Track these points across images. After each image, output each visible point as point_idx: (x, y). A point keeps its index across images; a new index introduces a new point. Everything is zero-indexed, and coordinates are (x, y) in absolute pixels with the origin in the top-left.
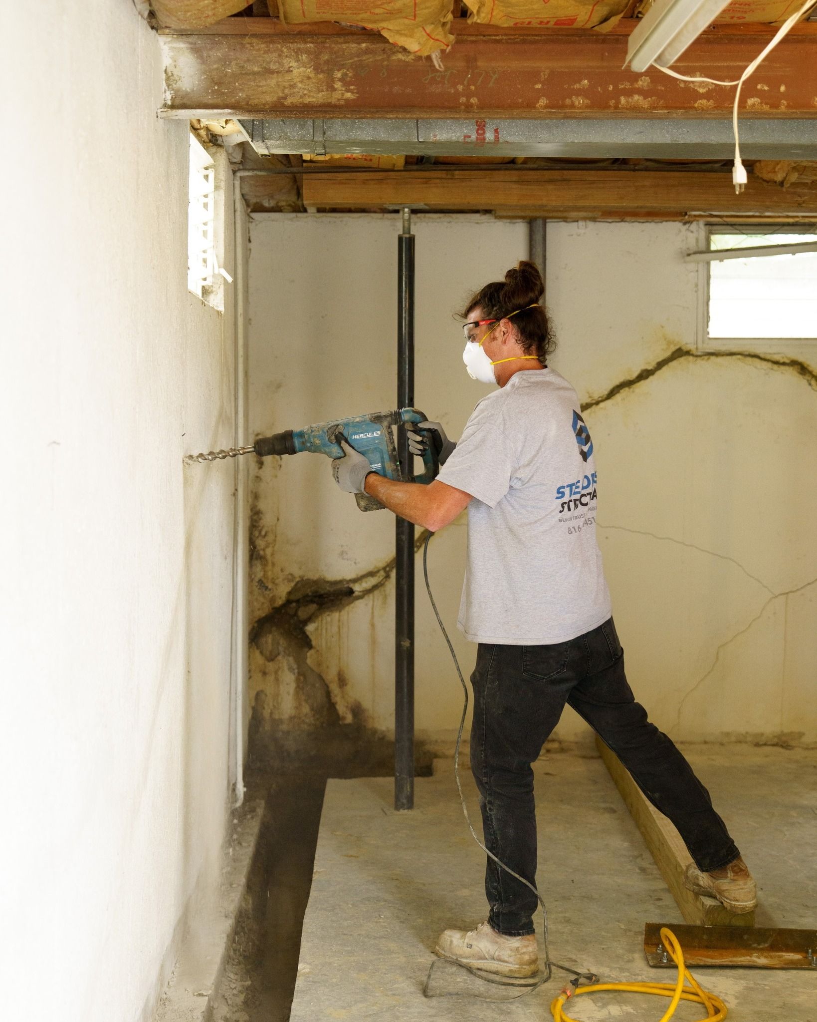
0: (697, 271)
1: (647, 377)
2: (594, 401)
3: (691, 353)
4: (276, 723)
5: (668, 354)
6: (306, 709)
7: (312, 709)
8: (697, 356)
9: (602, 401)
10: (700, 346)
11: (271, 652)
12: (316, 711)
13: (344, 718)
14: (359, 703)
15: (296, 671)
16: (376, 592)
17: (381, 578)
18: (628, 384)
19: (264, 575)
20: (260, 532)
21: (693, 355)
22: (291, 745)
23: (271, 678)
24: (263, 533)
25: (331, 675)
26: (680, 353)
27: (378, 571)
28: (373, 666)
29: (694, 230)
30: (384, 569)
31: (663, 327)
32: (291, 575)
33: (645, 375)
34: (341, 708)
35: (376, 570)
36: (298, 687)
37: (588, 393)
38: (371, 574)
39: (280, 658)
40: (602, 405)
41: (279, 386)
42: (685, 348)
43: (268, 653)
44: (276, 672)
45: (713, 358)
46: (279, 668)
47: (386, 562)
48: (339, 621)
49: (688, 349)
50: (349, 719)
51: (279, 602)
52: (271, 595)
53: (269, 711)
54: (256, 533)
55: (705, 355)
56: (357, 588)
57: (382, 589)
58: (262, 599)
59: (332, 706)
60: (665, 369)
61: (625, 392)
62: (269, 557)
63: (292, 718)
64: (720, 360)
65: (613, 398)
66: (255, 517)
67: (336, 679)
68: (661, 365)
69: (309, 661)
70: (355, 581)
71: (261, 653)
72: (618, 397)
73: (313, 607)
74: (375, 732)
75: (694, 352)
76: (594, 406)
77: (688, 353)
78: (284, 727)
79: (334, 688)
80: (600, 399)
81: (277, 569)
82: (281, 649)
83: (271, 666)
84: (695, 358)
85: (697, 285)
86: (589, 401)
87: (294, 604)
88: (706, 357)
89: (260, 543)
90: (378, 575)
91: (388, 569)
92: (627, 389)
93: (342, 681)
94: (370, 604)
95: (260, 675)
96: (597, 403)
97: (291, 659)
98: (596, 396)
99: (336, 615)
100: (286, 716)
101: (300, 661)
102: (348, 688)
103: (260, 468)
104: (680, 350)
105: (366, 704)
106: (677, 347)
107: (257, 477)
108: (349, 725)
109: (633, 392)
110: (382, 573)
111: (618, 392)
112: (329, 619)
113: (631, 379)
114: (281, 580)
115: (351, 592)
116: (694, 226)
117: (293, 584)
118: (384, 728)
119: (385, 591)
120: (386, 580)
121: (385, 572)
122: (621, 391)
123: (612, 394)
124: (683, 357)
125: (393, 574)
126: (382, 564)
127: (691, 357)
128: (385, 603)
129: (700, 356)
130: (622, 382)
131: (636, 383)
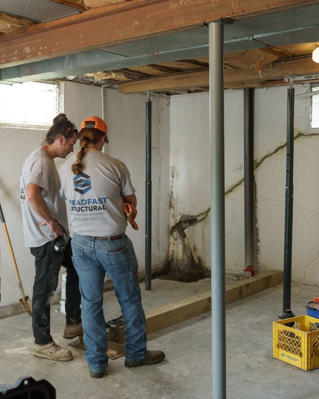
0: (306, 102)
4: (178, 260)
5: (296, 135)
6: (185, 257)
7: (187, 257)
8: (306, 136)
9: (273, 154)
10: (307, 131)
11: (176, 238)
12: (188, 258)
13: (196, 261)
14: (200, 257)
15: (182, 244)
16: (204, 220)
17: (205, 216)
18: (282, 147)
19: (174, 213)
20: (173, 198)
21: (305, 135)
22: (182, 268)
23: (176, 246)
24: (173, 199)
25: (192, 247)
26: (300, 135)
27: (204, 213)
28: (204, 245)
29: (305, 87)
30: (206, 212)
32: (181, 213)
34: (195, 258)
36: (183, 250)
37: (268, 151)
38: (202, 214)
39: (178, 240)
40: (273, 155)
41: (178, 152)
42: (302, 133)
43: (175, 238)
44: (177, 244)
45: (313, 136)
46: (178, 243)
48: (193, 229)
50: (197, 262)
51: (177, 222)
52: (176, 219)
53: (176, 257)
54: (172, 199)
55: (309, 135)
56: (198, 218)
58: (173, 220)
59: (193, 257)
60: (295, 141)
62: (175, 207)
63: (182, 259)
64: (315, 137)
65: (276, 153)
66: (172, 194)
67: (193, 248)
69: (185, 242)
70: (198, 216)
71: (173, 237)
72: (278, 152)
73: (188, 224)
74: (205, 267)
75: (305, 134)
77: (303, 135)
78: (180, 262)
79: (193, 251)
81: (177, 211)
82: (178, 237)
83: (176, 242)
85: (306, 108)
86: (268, 154)
87: (183, 223)
89: (173, 202)
92: (281, 149)
93: (195, 249)
94: (202, 224)
95: (173, 244)
96: (271, 155)
97: (181, 240)
98: (271, 152)
99: (192, 227)
100: (180, 259)
101: (183, 241)
102: (197, 251)
103: (173, 178)
104: (300, 133)
105: (202, 258)
107: (172, 181)
108: (197, 264)
109: (283, 150)
110: (205, 214)
112: (190, 228)
113: (283, 145)
114: (178, 215)
115: (196, 220)
116: (305, 85)
117: (181, 216)
118: (208, 266)
119: (206, 220)
121: (206, 214)
122: (279, 150)
123: (276, 151)
124: (301, 137)
125: (208, 214)
126: (205, 211)
127: (304, 136)
128: (206, 224)
129: (308, 136)
130: (280, 147)
131: (284, 147)
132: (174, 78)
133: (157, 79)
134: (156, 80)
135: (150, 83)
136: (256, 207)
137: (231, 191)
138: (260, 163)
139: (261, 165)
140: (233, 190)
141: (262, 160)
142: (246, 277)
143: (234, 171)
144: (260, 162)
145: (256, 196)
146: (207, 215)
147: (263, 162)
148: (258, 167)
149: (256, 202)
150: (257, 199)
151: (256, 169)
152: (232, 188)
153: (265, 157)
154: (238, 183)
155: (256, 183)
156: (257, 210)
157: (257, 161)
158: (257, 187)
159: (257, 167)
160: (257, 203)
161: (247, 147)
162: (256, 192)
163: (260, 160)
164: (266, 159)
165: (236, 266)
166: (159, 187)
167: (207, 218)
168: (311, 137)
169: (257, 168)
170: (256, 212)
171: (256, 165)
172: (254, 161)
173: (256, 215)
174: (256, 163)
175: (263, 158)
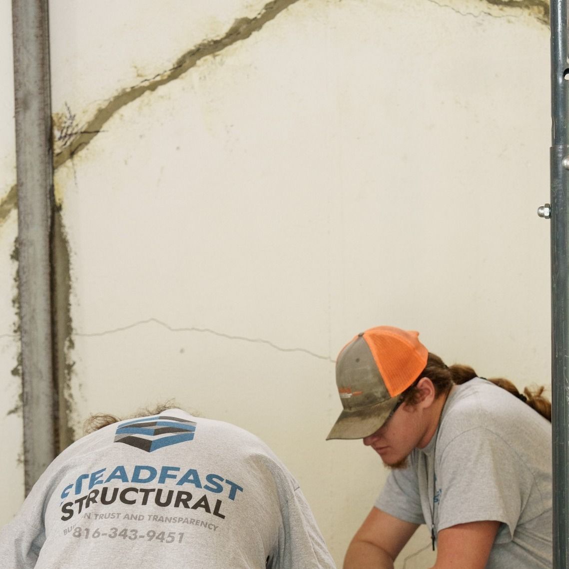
1: (247, 35)
2: (146, 84)
9: (163, 82)
18: (213, 47)
33: (243, 30)
37: (136, 67)
40: (161, 90)
61: (205, 63)
65: (183, 75)
72: (192, 75)
76: (147, 93)
80: (158, 78)
86: (137, 82)
92: (209, 58)
96: (153, 87)
98: (150, 75)
109: (222, 63)
111: (193, 64)
113: (218, 38)
122: (198, 62)
123: (179, 68)
130: (200, 45)
131: (225, 45)
136: (69, 367)
138: (91, 131)
139: (97, 142)
141: (104, 115)
144: (90, 124)
145: (68, 310)
147: (111, 126)
148: (82, 153)
149: (67, 343)
150: (74, 324)
151: (69, 163)
153: (117, 98)
155: (69, 238)
156: (74, 382)
157: (72, 118)
158: (73, 259)
159: (72, 154)
160: (72, 345)
161: (33, 38)
162: (69, 287)
163: (90, 116)
164: (128, 110)
169: (76, 158)
170: (71, 396)
171: (68, 143)
172: (55, 119)
173: (71, 411)
174: (69, 132)
175: (106, 104)
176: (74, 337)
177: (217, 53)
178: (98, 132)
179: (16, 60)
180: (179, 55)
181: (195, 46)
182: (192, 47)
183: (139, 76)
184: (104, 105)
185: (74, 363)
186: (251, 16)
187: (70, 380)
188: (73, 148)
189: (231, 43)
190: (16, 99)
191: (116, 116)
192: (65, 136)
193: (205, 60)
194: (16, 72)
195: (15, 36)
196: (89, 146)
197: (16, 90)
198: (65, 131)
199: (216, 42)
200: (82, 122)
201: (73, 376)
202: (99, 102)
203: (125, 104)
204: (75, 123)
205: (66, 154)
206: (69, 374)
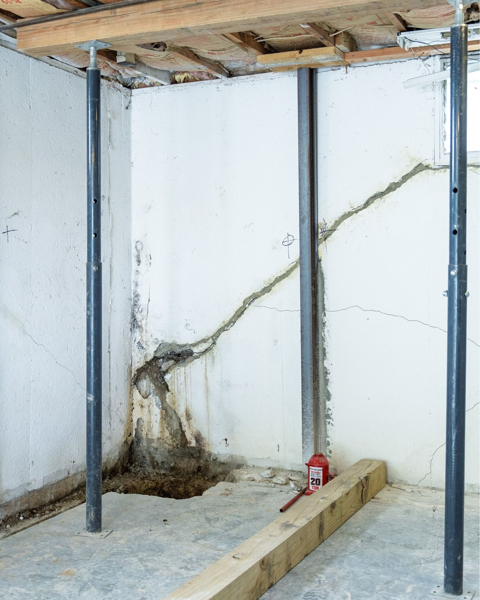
0: (434, 98)
1: (395, 189)
2: (354, 210)
3: (430, 167)
4: (150, 441)
5: (411, 168)
6: (167, 434)
7: (171, 434)
8: (435, 169)
9: (360, 210)
10: (437, 160)
11: (146, 392)
12: (173, 436)
13: (190, 442)
14: (200, 432)
15: (161, 406)
16: (207, 354)
17: (210, 344)
18: (381, 195)
19: (141, 338)
20: (139, 309)
21: (431, 168)
22: (159, 458)
23: (146, 410)
24: (140, 310)
25: (181, 412)
26: (420, 168)
27: (208, 339)
28: (208, 407)
29: (431, 64)
30: (212, 337)
31: (407, 147)
32: (156, 339)
33: (392, 187)
34: (189, 436)
35: (207, 338)
36: (162, 417)
37: (350, 204)
38: (204, 341)
39: (151, 396)
40: (360, 213)
41: (150, 208)
42: (425, 163)
43: (144, 393)
44: (149, 406)
45: (448, 170)
46: (151, 403)
47: (214, 333)
48: (185, 373)
49: (427, 164)
50: (193, 444)
51: (149, 358)
52: (145, 353)
53: (146, 433)
54: (136, 310)
55: (442, 168)
56: (195, 350)
57: (211, 352)
58: (140, 355)
59: (183, 433)
60: (409, 181)
61: (377, 201)
62: (143, 326)
63: (159, 439)
65: (369, 207)
66: (136, 299)
67: (185, 414)
68: (405, 178)
69: (167, 400)
70: (194, 345)
71: (139, 392)
72: (372, 206)
73: (172, 362)
74: (210, 455)
75: (432, 166)
76: (354, 214)
77: (427, 167)
78: (155, 445)
79: (183, 420)
80: (359, 208)
81: (149, 335)
82: (152, 391)
83: (146, 402)
84: (434, 171)
85: (433, 110)
86: (350, 210)
87: (161, 360)
88: (443, 170)
89: (138, 316)
90: (209, 341)
91: (214, 338)
92: (379, 199)
93: (188, 416)
94: (204, 362)
95: (140, 407)
96: (357, 212)
97: (158, 398)
98: (356, 206)
99: (182, 369)
100: (155, 437)
101: (163, 400)
102: (192, 421)
103: (139, 265)
104: (421, 165)
105: (204, 434)
106: (418, 163)
107: (137, 271)
108: (193, 447)
109: (384, 201)
110: (211, 340)
111: (373, 202)
112: (178, 371)
113: (383, 191)
114: (150, 342)
115: (191, 354)
116: (430, 61)
117: (157, 346)
118: (216, 453)
119: (213, 353)
120: (213, 346)
121: (213, 339)
122: (375, 201)
123: (367, 204)
124: (424, 171)
125: (218, 342)
126: (211, 334)
127: (430, 170)
128: (213, 362)
129: (438, 169)
130: (375, 194)
131: (386, 194)
132: (160, 9)
133: (115, 13)
134: (113, 15)
135: (97, 22)
136: (324, 324)
137: (269, 291)
138: (333, 230)
139: (335, 234)
140: (273, 288)
141: (338, 223)
142: (312, 479)
143: (275, 248)
144: (332, 227)
145: (324, 301)
146: (214, 343)
147: (340, 227)
148: (329, 239)
149: (323, 314)
150: (326, 307)
151: (324, 242)
152: (271, 284)
153: (343, 216)
154: (284, 272)
155: (324, 272)
156: (326, 330)
157: (326, 224)
158: (326, 281)
159: (325, 239)
160: (325, 315)
161: (306, 195)
162: (324, 292)
163: (332, 224)
164: (347, 221)
165: (278, 451)
166: (111, 283)
167: (215, 349)
168: (445, 171)
169: (327, 241)
170: (324, 335)
171: (324, 235)
172: (319, 225)
173: (324, 341)
174: (324, 230)
175: (338, 219)
176: (326, 312)
177: (383, 197)
178: (335, 230)
179: (300, 204)
180: (367, 198)
181: (373, 195)
182: (372, 195)
183: (351, 207)
184: (337, 220)
185: (326, 322)
186: (396, 182)
187: (324, 329)
188: (326, 237)
189: (388, 193)
190: (300, 219)
191: (342, 224)
192: (323, 232)
193: (377, 200)
194: (300, 208)
195: (300, 194)
196: (331, 236)
197: (300, 215)
198: (323, 230)
199: (382, 193)
200: (329, 226)
201: (325, 327)
202: (336, 218)
203: (346, 219)
204: (326, 227)
205: (323, 239)
206: (324, 327)
